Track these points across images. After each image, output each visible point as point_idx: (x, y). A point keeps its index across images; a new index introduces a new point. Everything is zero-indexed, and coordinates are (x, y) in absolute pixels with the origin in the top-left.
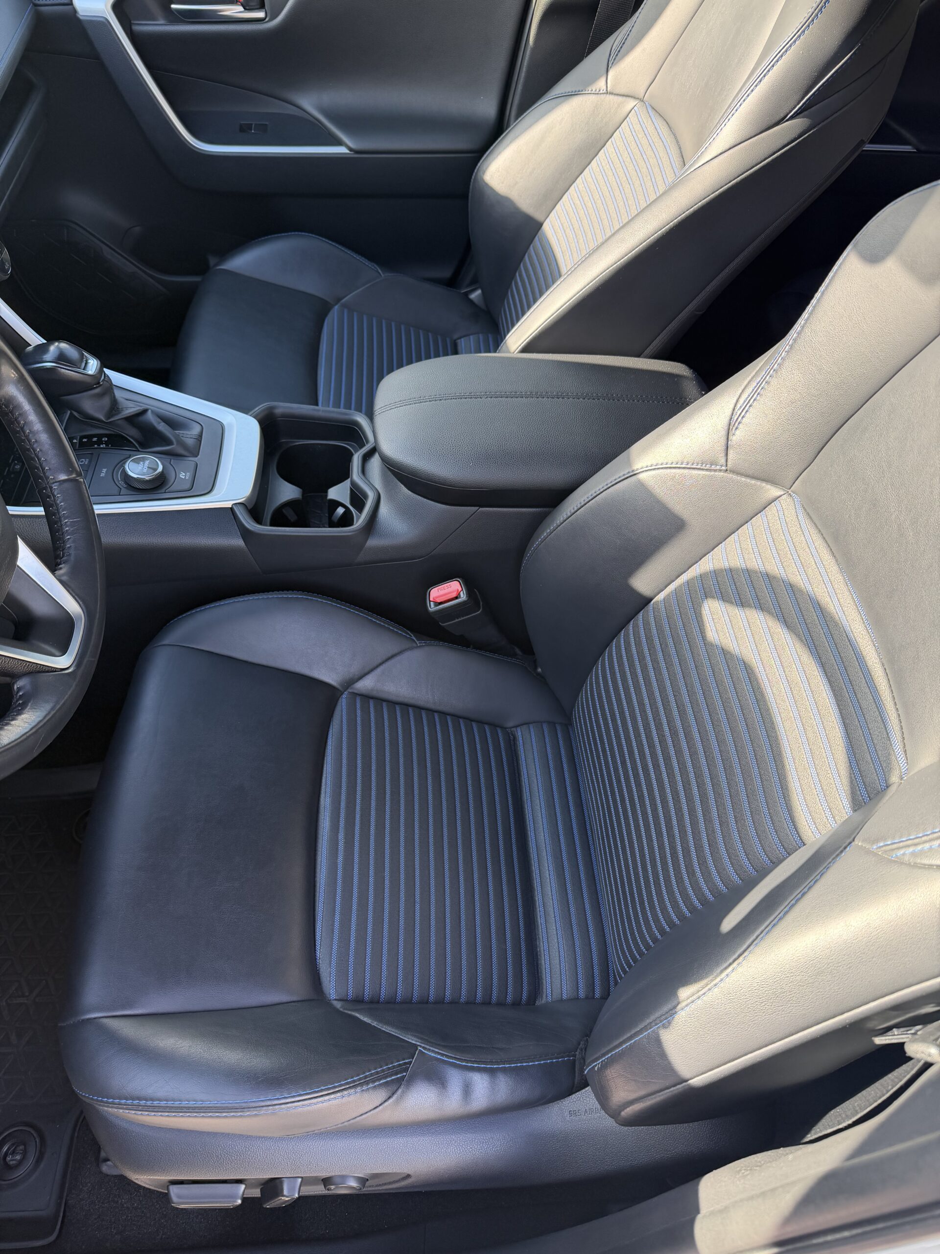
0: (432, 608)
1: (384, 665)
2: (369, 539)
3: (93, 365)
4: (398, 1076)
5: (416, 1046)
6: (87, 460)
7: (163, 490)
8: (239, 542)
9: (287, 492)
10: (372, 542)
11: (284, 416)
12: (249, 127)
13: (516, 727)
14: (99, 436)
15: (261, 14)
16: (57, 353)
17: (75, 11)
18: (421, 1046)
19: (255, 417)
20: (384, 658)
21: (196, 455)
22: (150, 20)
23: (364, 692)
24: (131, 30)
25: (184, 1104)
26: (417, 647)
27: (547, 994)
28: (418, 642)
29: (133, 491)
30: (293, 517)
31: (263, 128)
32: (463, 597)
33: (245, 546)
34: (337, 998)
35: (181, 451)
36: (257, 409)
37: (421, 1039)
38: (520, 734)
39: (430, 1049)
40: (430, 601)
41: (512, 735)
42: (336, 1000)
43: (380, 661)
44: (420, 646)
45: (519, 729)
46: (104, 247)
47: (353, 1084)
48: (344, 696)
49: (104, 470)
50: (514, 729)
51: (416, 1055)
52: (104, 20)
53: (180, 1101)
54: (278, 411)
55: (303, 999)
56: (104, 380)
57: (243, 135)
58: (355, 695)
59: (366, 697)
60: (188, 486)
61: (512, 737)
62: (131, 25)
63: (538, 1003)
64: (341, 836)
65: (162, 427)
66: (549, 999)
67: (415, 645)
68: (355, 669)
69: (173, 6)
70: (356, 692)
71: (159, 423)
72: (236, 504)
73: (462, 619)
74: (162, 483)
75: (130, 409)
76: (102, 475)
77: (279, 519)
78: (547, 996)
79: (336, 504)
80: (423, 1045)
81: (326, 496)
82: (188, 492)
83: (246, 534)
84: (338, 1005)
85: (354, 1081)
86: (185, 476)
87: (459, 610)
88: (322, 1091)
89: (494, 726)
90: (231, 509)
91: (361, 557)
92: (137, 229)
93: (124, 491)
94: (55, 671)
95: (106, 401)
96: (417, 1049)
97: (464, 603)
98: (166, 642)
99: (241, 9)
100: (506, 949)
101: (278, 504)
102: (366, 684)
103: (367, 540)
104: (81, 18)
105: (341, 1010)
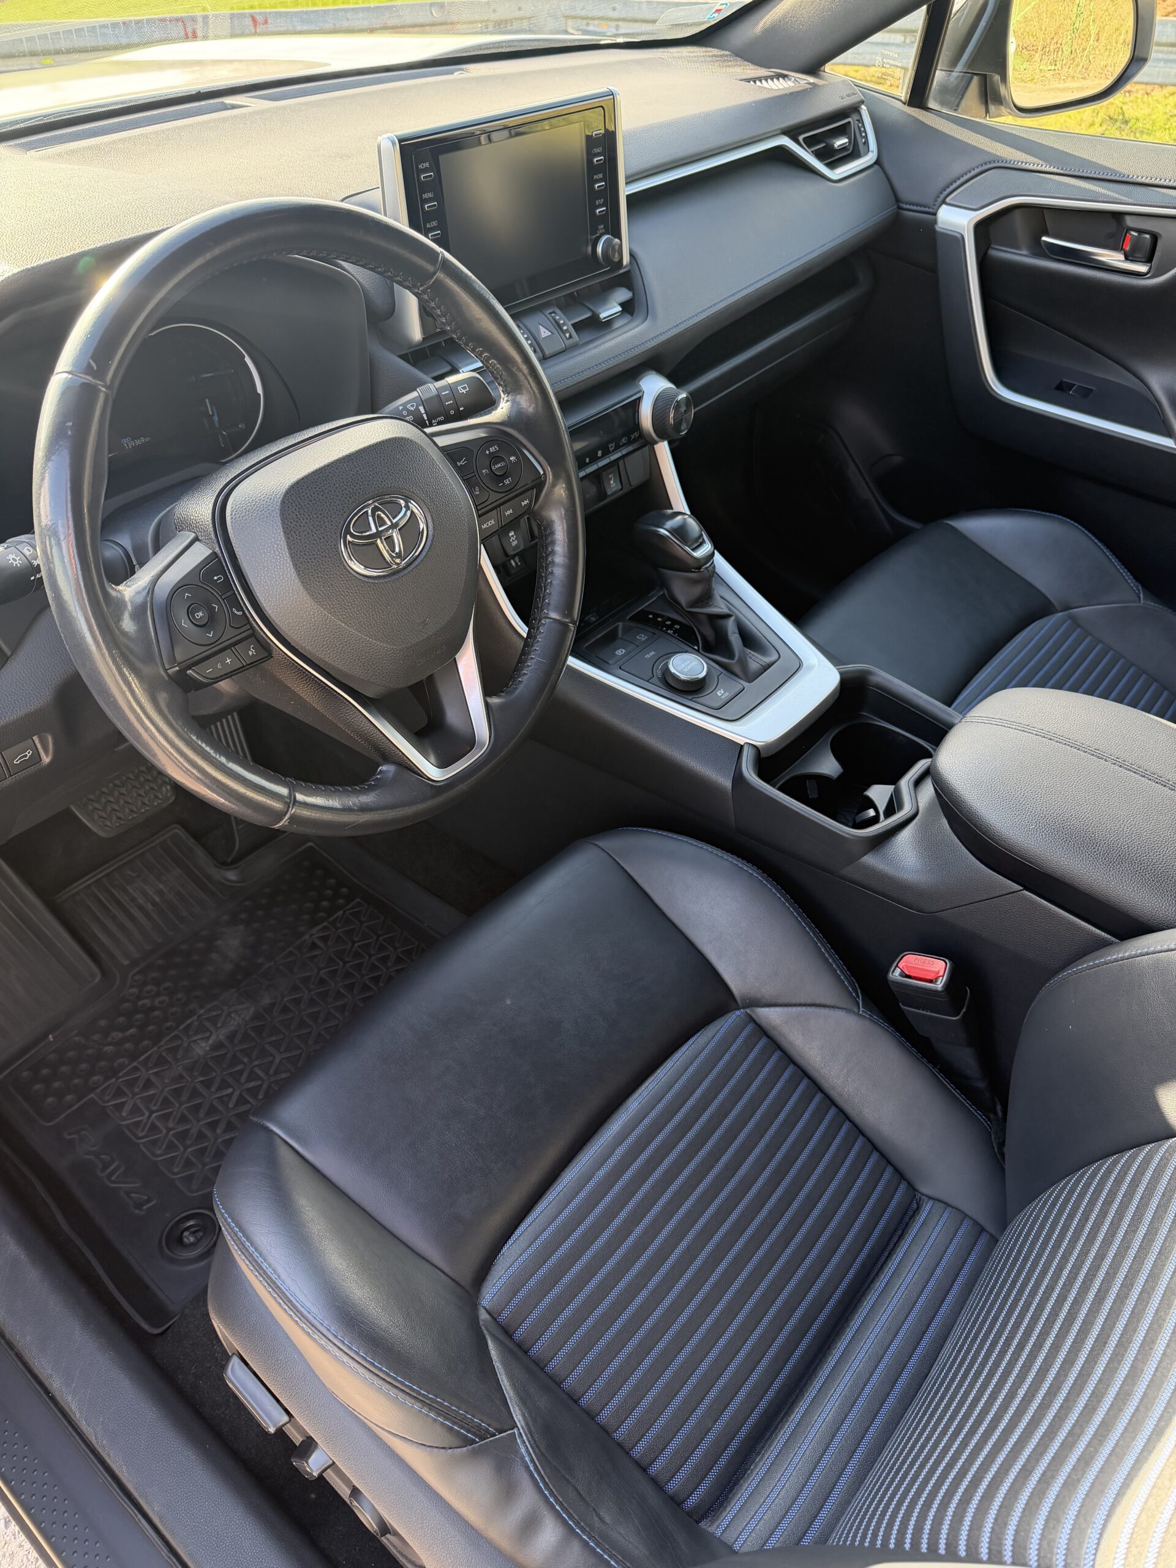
0: (895, 975)
1: (804, 1008)
2: (869, 855)
3: (707, 547)
4: (469, 1435)
5: (515, 1426)
6: (646, 637)
7: (690, 697)
8: (726, 783)
9: (828, 766)
10: (870, 860)
11: (878, 686)
12: (1071, 386)
13: (930, 1198)
14: (674, 622)
15: (1142, 268)
16: (680, 523)
17: (935, 222)
18: (519, 1429)
19: (841, 674)
20: (809, 1001)
21: (750, 681)
22: (1011, 247)
23: (764, 1024)
24: (986, 254)
25: (265, 1265)
26: (858, 1014)
27: (720, 1524)
28: (861, 1009)
29: (663, 684)
30: (813, 794)
31: (1086, 393)
32: (939, 985)
33: (730, 791)
34: (487, 1307)
35: (737, 670)
36: (851, 667)
37: (527, 1424)
38: (928, 1208)
39: (525, 1443)
40: (897, 966)
41: (918, 1204)
42: (485, 1308)
43: (802, 1001)
44: (862, 1015)
45: (931, 1203)
46: (852, 466)
47: (415, 1395)
48: (738, 1013)
49: (652, 653)
50: (926, 1199)
51: (505, 1434)
52: (959, 236)
53: (264, 1259)
54: (874, 679)
55: (453, 1278)
56: (707, 568)
57: (1060, 393)
58: (751, 1019)
59: (761, 1031)
60: (717, 704)
61: (915, 1206)
62: (989, 247)
63: (703, 1524)
64: (620, 1151)
65: (735, 639)
66: (718, 1533)
67: (856, 1010)
68: (767, 991)
69: (1044, 238)
70: (754, 1016)
71: (734, 633)
72: (750, 744)
73: (929, 1013)
74: (699, 690)
75: (720, 608)
76: (648, 656)
77: (793, 788)
78: (718, 1527)
79: (871, 804)
80: (522, 1431)
81: (866, 790)
82: (715, 712)
83: (739, 779)
84: (483, 1316)
85: (419, 1393)
86: (723, 694)
87: (925, 998)
88: (380, 1369)
89: (900, 1175)
90: (742, 747)
91: (848, 871)
92: (897, 459)
93: (655, 680)
94: (422, 777)
95: (697, 590)
96: (513, 1429)
97: (935, 992)
98: (600, 843)
99: (1122, 257)
100: (710, 1429)
101: (803, 772)
102: (770, 1016)
103: (865, 855)
104: (937, 229)
105: (481, 1323)
